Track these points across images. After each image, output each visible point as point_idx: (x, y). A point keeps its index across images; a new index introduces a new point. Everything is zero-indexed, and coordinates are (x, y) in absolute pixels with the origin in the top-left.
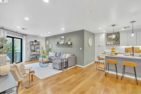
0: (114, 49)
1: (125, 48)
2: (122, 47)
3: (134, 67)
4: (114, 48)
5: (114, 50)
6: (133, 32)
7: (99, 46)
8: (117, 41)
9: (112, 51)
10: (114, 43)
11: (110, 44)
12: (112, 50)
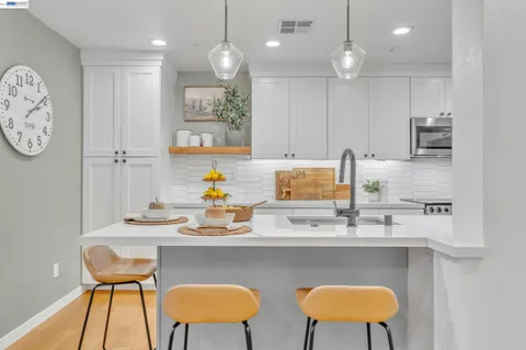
0: (220, 179)
1: (278, 174)
2: (263, 168)
3: (368, 324)
4: (219, 171)
5: (222, 188)
6: (348, 44)
7: (120, 158)
8: (238, 128)
9: (207, 197)
10: (220, 140)
11: (195, 141)
12: (205, 188)
